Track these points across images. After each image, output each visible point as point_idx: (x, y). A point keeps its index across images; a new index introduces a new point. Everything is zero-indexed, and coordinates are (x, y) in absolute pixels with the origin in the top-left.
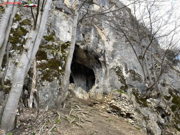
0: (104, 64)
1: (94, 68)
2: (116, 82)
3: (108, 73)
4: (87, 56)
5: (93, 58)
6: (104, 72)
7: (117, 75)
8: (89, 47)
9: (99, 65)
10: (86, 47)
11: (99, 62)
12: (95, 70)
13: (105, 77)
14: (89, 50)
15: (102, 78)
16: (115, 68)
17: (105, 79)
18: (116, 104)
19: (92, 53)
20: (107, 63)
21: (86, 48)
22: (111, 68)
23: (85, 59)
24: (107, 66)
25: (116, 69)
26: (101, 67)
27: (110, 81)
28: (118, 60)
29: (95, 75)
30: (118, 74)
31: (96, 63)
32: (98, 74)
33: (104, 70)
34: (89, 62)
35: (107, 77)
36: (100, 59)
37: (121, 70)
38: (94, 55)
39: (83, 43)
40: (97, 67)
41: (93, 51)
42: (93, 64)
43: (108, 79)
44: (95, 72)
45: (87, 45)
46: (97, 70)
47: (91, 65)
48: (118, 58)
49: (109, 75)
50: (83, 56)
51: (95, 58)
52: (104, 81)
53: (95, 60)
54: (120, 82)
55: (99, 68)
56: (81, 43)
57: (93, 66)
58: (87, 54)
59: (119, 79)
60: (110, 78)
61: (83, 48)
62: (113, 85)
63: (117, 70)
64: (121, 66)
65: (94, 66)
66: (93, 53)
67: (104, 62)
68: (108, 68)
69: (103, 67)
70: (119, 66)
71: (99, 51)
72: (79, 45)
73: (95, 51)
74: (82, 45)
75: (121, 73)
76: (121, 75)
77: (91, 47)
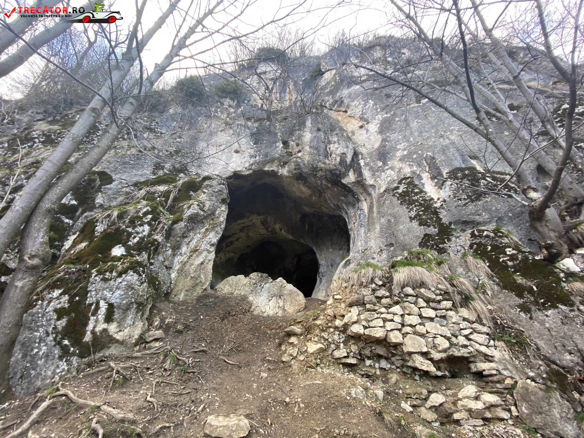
0: (361, 190)
1: (344, 209)
2: (401, 227)
3: (375, 210)
4: (309, 188)
5: (328, 188)
6: (366, 211)
7: (401, 204)
8: (301, 164)
9: (351, 199)
10: (294, 167)
11: (347, 190)
12: (346, 213)
13: (368, 225)
14: (305, 170)
15: (362, 230)
16: (396, 185)
17: (369, 230)
19: (316, 175)
20: (370, 181)
21: (295, 169)
22: (382, 190)
23: (311, 196)
24: (370, 190)
25: (397, 188)
26: (358, 200)
27: (381, 231)
28: (402, 159)
29: (349, 227)
30: (405, 201)
31: (343, 196)
32: (354, 223)
33: (365, 206)
34: (326, 201)
35: (374, 223)
36: (344, 181)
37: (416, 186)
38: (326, 177)
39: (284, 160)
40: (348, 204)
41: (317, 167)
42: (336, 202)
43: (378, 227)
44: (347, 221)
45: (297, 162)
46: (351, 211)
47: (332, 205)
48: (399, 154)
49: (379, 212)
50: (302, 192)
51: (332, 185)
52: (366, 237)
53: (335, 189)
54: (415, 224)
55: (354, 206)
56: (276, 163)
57: (339, 208)
58: (305, 183)
59: (413, 214)
60: (383, 220)
61: (289, 172)
62: (394, 242)
63: (400, 191)
64: (414, 172)
65: (339, 204)
66: (320, 174)
67: (360, 183)
68: (374, 195)
69: (363, 199)
70: (408, 175)
71: (334, 161)
72: (274, 168)
73: (323, 166)
74: (283, 166)
75: (416, 194)
76: (417, 201)
77: (306, 162)
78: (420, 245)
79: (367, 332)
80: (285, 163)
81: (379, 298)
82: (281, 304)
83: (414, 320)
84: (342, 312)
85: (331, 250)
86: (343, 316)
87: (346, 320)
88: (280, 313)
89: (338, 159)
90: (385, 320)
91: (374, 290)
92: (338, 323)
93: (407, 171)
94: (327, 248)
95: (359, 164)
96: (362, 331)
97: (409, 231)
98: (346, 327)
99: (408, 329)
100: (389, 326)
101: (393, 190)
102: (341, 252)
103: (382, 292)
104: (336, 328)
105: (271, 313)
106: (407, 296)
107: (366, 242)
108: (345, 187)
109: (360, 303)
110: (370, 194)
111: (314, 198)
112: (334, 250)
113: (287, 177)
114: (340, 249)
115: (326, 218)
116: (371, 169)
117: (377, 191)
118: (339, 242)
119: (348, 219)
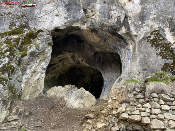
0: (129, 38)
1: (119, 49)
2: (151, 59)
3: (137, 49)
4: (99, 37)
5: (109, 37)
6: (132, 50)
7: (152, 46)
8: (94, 23)
9: (123, 43)
10: (90, 25)
11: (120, 37)
12: (120, 51)
13: (133, 58)
14: (97, 26)
15: (129, 61)
16: (149, 35)
17: (133, 61)
18: (129, 115)
19: (103, 29)
20: (134, 33)
21: (91, 26)
22: (141, 38)
23: (99, 42)
24: (134, 38)
25: (150, 37)
26: (127, 44)
27: (140, 62)
28: (154, 20)
29: (122, 59)
30: (154, 44)
31: (118, 41)
32: (124, 57)
33: (131, 47)
34: (108, 44)
35: (136, 57)
36: (119, 33)
37: (161, 35)
38: (109, 31)
39: (84, 20)
40: (121, 46)
41: (103, 25)
42: (114, 45)
43: (138, 60)
44: (120, 56)
45: (92, 21)
46: (123, 50)
47: (112, 47)
48: (151, 17)
49: (139, 51)
50: (94, 39)
51: (112, 35)
52: (131, 65)
53: (114, 38)
54: (160, 57)
55: (124, 47)
56: (80, 22)
57: (115, 48)
58: (97, 34)
59: (159, 52)
60: (141, 55)
61: (87, 27)
62: (147, 68)
63: (151, 39)
64: (160, 28)
65: (116, 46)
66: (105, 28)
67: (129, 34)
68: (137, 41)
69: (130, 43)
70: (157, 30)
71: (113, 21)
72: (79, 25)
73: (107, 24)
74: (84, 24)
75: (161, 40)
76: (161, 44)
77: (97, 22)
78: (162, 69)
79: (130, 117)
80: (85, 22)
81: (138, 99)
82: (83, 102)
83: (157, 111)
84: (117, 106)
85: (111, 73)
86: (117, 109)
87: (119, 111)
88: (82, 107)
89: (116, 20)
90: (140, 111)
91: (135, 95)
92: (114, 112)
93: (156, 26)
94: (108, 72)
95: (128, 23)
96: (127, 117)
97: (156, 62)
98: (119, 114)
99: (154, 116)
100: (143, 114)
101: (148, 38)
102: (117, 74)
103: (140, 96)
104: (113, 115)
105: (77, 107)
106: (154, 98)
107: (131, 68)
108: (119, 36)
109: (127, 102)
110: (134, 41)
111: (101, 43)
112: (112, 72)
113: (86, 30)
114: (116, 72)
115: (108, 54)
116: (135, 26)
117: (138, 39)
118: (115, 68)
119: (121, 55)
